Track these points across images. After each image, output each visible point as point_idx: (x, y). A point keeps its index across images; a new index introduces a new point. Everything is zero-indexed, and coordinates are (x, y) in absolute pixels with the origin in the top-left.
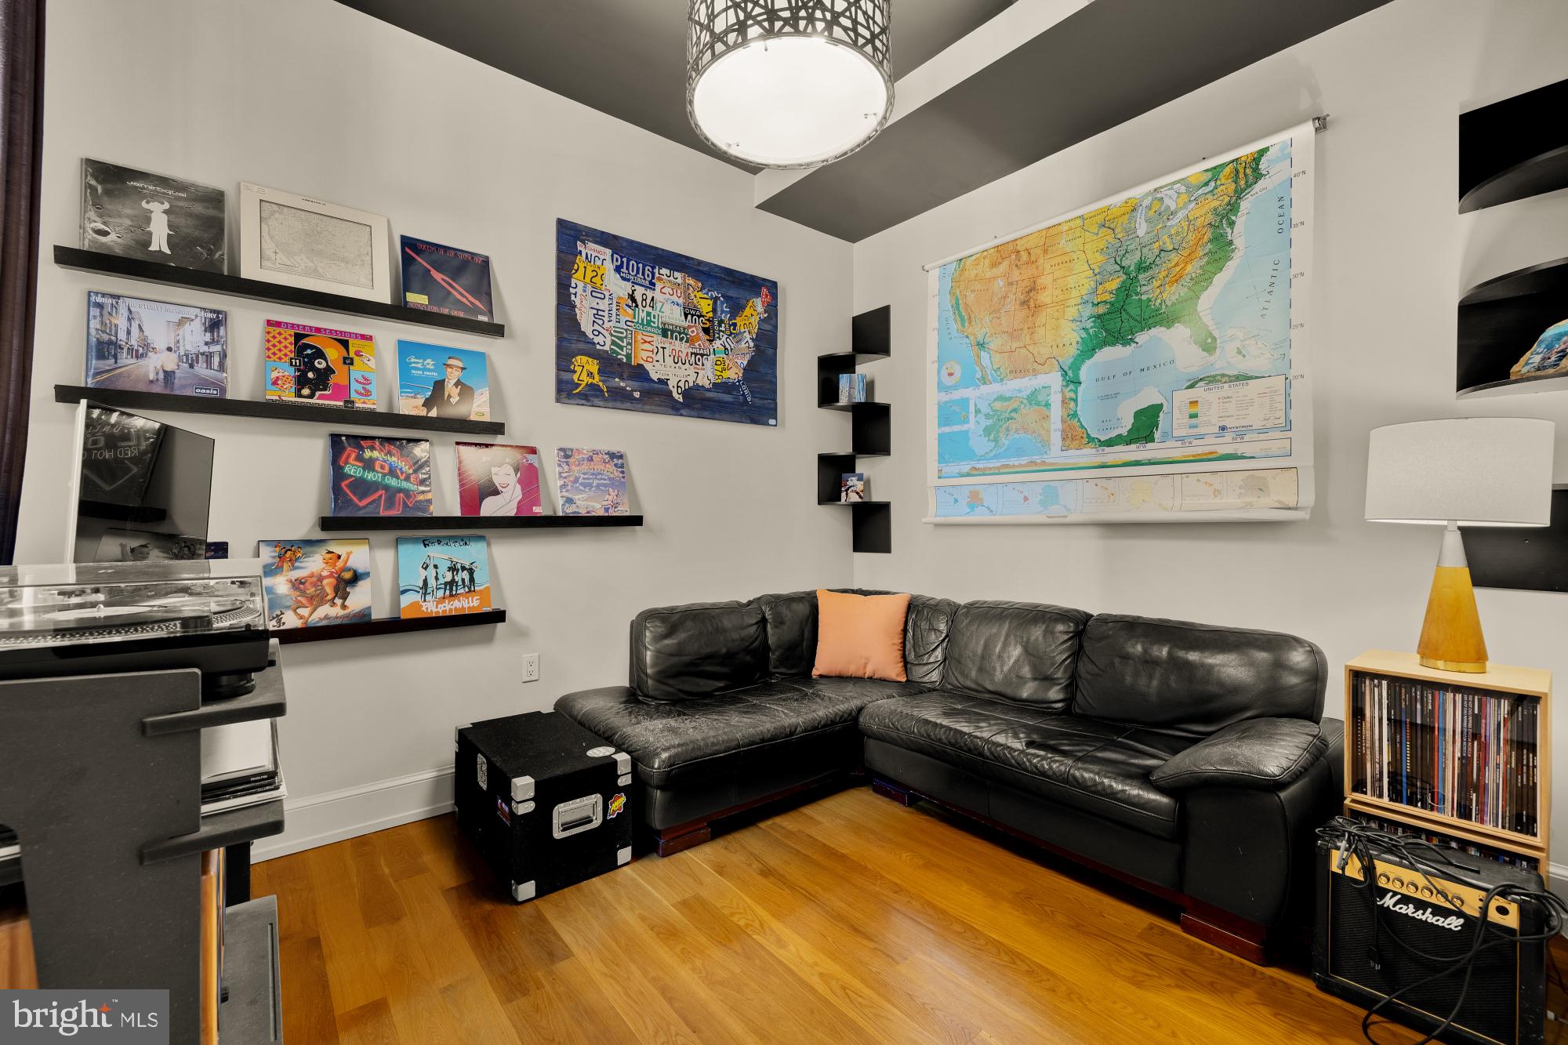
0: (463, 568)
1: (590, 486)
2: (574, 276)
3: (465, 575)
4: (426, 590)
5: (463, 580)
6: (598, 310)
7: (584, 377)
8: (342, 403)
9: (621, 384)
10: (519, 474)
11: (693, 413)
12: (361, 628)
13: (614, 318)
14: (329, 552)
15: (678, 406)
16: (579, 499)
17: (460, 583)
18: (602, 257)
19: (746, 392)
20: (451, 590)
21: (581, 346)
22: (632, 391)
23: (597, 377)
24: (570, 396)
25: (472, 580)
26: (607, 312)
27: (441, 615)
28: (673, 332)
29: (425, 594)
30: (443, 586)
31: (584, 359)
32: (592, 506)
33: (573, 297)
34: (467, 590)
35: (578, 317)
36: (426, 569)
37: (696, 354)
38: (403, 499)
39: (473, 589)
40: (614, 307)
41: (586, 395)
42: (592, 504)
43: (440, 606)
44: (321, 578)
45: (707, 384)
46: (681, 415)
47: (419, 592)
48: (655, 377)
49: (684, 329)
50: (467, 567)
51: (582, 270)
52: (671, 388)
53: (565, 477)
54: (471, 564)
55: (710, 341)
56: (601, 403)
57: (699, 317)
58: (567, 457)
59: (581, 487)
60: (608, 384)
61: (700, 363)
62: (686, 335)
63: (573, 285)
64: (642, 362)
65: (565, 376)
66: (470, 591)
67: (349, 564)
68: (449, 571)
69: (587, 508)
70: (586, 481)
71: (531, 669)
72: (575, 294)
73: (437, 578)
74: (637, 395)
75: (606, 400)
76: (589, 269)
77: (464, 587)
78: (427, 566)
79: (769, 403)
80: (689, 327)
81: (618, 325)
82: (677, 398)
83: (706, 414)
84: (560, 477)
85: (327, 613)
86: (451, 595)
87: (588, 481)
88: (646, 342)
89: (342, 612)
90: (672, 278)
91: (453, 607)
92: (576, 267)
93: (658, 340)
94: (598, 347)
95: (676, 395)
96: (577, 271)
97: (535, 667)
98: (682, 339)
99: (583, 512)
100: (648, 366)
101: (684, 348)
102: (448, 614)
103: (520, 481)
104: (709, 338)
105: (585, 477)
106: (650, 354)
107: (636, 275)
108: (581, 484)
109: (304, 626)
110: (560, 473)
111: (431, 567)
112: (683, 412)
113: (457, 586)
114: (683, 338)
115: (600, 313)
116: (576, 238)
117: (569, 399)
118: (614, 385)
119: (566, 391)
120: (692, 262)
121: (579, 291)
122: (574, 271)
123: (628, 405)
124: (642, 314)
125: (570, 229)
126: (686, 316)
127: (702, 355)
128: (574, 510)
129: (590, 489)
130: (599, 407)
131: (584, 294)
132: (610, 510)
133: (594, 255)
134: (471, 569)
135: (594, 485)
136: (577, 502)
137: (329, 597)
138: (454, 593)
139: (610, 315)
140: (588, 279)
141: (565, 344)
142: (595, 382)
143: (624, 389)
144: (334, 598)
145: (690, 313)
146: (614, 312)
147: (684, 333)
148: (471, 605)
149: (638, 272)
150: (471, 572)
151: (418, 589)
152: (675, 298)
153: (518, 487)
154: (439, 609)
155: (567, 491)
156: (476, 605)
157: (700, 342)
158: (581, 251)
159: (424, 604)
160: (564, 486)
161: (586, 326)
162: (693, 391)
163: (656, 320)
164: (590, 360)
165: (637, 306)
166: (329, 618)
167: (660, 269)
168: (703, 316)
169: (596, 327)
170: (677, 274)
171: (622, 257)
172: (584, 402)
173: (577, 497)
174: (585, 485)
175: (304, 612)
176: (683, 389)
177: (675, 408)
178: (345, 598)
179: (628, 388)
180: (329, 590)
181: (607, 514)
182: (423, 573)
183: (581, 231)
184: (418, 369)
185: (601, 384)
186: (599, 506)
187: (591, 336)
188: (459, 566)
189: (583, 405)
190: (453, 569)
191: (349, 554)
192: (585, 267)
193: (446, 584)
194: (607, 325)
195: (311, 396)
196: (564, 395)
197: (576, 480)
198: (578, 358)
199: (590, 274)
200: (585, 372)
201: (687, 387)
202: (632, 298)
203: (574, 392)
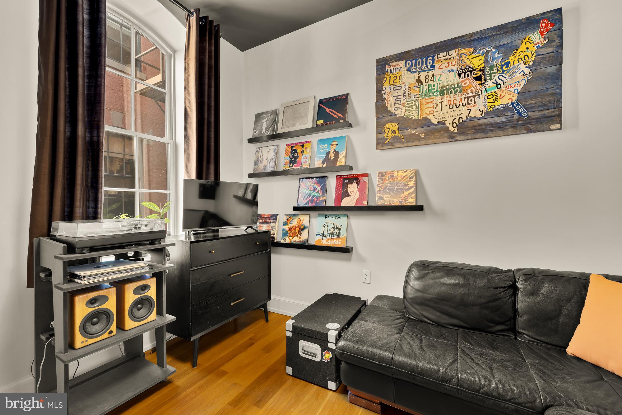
0: (337, 228)
1: (393, 190)
2: (384, 84)
3: (337, 231)
4: (323, 235)
5: (336, 233)
6: (397, 96)
7: (390, 134)
8: (299, 167)
9: (413, 132)
10: (359, 187)
11: (466, 137)
12: (304, 246)
13: (407, 97)
14: (299, 219)
15: (454, 135)
16: (386, 197)
17: (335, 234)
18: (399, 67)
19: (521, 110)
20: (331, 236)
21: (389, 118)
22: (420, 134)
23: (397, 132)
24: (383, 145)
25: (339, 233)
26: (403, 95)
27: (327, 246)
28: (448, 90)
29: (323, 237)
30: (329, 234)
31: (390, 124)
32: (393, 201)
33: (384, 95)
34: (337, 237)
35: (386, 104)
36: (324, 227)
37: (468, 98)
38: (316, 200)
39: (339, 237)
40: (407, 91)
41: (392, 143)
42: (393, 199)
43: (327, 242)
44: (296, 228)
45: (479, 114)
46: (457, 140)
47: (321, 236)
48: (434, 121)
49: (458, 84)
50: (339, 227)
51: (388, 79)
52: (448, 125)
53: (380, 187)
54: (340, 226)
55: (482, 84)
56: (400, 145)
57: (471, 72)
58: (383, 176)
59: (388, 191)
60: (404, 134)
61: (473, 102)
62: (459, 88)
63: (384, 89)
64: (425, 116)
65: (381, 136)
66: (338, 237)
67: (303, 223)
68: (332, 228)
69: (389, 202)
70: (390, 188)
71: (367, 277)
72: (385, 93)
73: (327, 231)
74: (423, 135)
75: (403, 143)
76: (392, 77)
77: (336, 236)
78: (325, 226)
79: (553, 112)
80: (462, 81)
81: (410, 99)
82: (452, 131)
83: (479, 135)
84: (378, 186)
85: (296, 239)
86: (331, 238)
87: (392, 187)
88: (428, 103)
89: (299, 240)
90: (448, 56)
91: (331, 243)
92: (385, 80)
93: (437, 99)
94: (398, 116)
95: (451, 129)
96: (385, 81)
97: (368, 277)
98: (455, 92)
99: (387, 204)
100: (430, 117)
101: (458, 97)
102: (329, 246)
103: (359, 190)
104: (480, 82)
105: (391, 185)
106: (432, 109)
107: (421, 67)
108: (388, 189)
109: (290, 243)
110: (378, 185)
111: (326, 226)
112: (458, 138)
113: (334, 235)
114: (457, 90)
115: (399, 97)
116: (385, 65)
117: (383, 147)
118: (409, 133)
119: (381, 144)
120: (465, 38)
121: (387, 90)
122: (384, 82)
123: (417, 143)
124: (426, 87)
125: (382, 61)
126: (459, 75)
127: (474, 97)
128: (382, 203)
129: (392, 192)
130: (399, 147)
131: (390, 91)
132: (402, 203)
133: (395, 68)
134: (340, 228)
135: (395, 189)
136: (385, 198)
137: (297, 234)
138: (332, 237)
139: (405, 95)
140: (392, 83)
141: (380, 120)
142: (396, 135)
143: (414, 134)
144: (298, 235)
145: (463, 72)
146: (407, 94)
147: (457, 87)
148: (338, 243)
149: (422, 64)
150: (340, 229)
151: (321, 234)
152: (451, 68)
153: (358, 193)
154: (326, 243)
155: (380, 193)
156: (339, 244)
157: (472, 88)
158: (388, 70)
159: (322, 240)
160: (379, 191)
161: (391, 107)
162: (466, 123)
163: (436, 88)
164: (393, 124)
165: (422, 84)
166: (296, 241)
167: (438, 55)
168: (475, 70)
169: (397, 105)
170: (451, 52)
171: (411, 61)
172: (391, 147)
173: (385, 196)
174: (389, 190)
175: (291, 238)
176: (458, 123)
177: (452, 137)
178: (300, 235)
179: (416, 133)
180: (297, 231)
181: (400, 205)
182: (324, 228)
183: (388, 60)
184: (322, 149)
185: (400, 135)
186: (396, 200)
187: (393, 111)
188: (336, 227)
189: (390, 148)
190: (333, 228)
191: (304, 219)
192: (390, 77)
193: (330, 233)
194: (403, 102)
195: (292, 167)
196: (380, 145)
197: (386, 187)
198: (387, 125)
199: (392, 79)
200: (390, 131)
201: (461, 121)
202: (419, 81)
203: (385, 143)
